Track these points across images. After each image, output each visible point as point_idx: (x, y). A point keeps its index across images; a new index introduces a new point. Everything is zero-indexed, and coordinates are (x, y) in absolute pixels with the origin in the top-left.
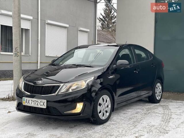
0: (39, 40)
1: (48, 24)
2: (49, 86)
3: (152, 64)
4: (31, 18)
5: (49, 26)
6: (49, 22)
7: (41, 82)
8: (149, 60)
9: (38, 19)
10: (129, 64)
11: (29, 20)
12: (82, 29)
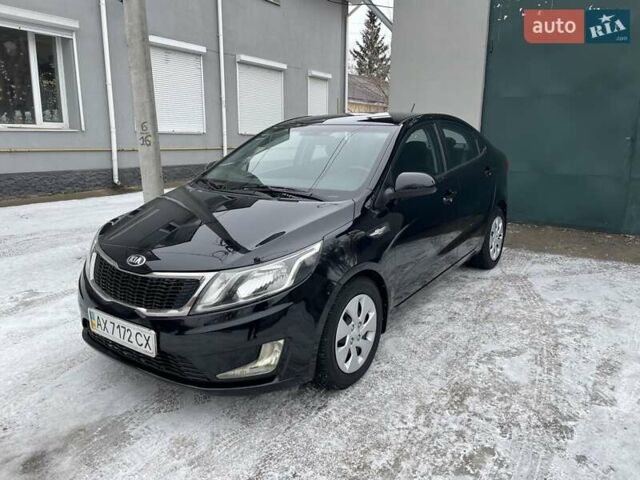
0: (224, 99)
1: (242, 63)
2: (164, 279)
3: (488, 169)
4: (203, 49)
5: (244, 68)
6: (244, 58)
7: (140, 259)
8: (478, 157)
9: (219, 53)
10: (436, 185)
11: (197, 55)
12: (315, 73)
